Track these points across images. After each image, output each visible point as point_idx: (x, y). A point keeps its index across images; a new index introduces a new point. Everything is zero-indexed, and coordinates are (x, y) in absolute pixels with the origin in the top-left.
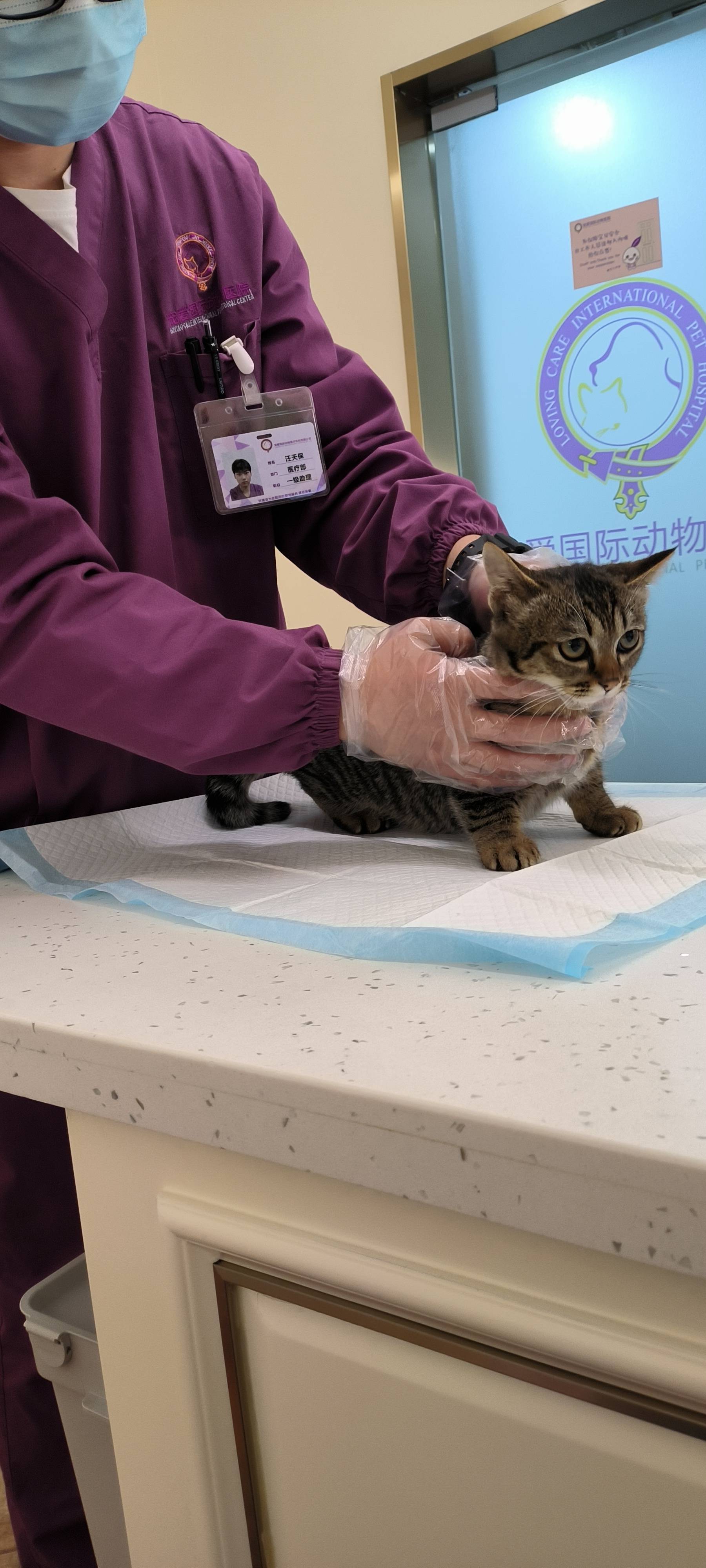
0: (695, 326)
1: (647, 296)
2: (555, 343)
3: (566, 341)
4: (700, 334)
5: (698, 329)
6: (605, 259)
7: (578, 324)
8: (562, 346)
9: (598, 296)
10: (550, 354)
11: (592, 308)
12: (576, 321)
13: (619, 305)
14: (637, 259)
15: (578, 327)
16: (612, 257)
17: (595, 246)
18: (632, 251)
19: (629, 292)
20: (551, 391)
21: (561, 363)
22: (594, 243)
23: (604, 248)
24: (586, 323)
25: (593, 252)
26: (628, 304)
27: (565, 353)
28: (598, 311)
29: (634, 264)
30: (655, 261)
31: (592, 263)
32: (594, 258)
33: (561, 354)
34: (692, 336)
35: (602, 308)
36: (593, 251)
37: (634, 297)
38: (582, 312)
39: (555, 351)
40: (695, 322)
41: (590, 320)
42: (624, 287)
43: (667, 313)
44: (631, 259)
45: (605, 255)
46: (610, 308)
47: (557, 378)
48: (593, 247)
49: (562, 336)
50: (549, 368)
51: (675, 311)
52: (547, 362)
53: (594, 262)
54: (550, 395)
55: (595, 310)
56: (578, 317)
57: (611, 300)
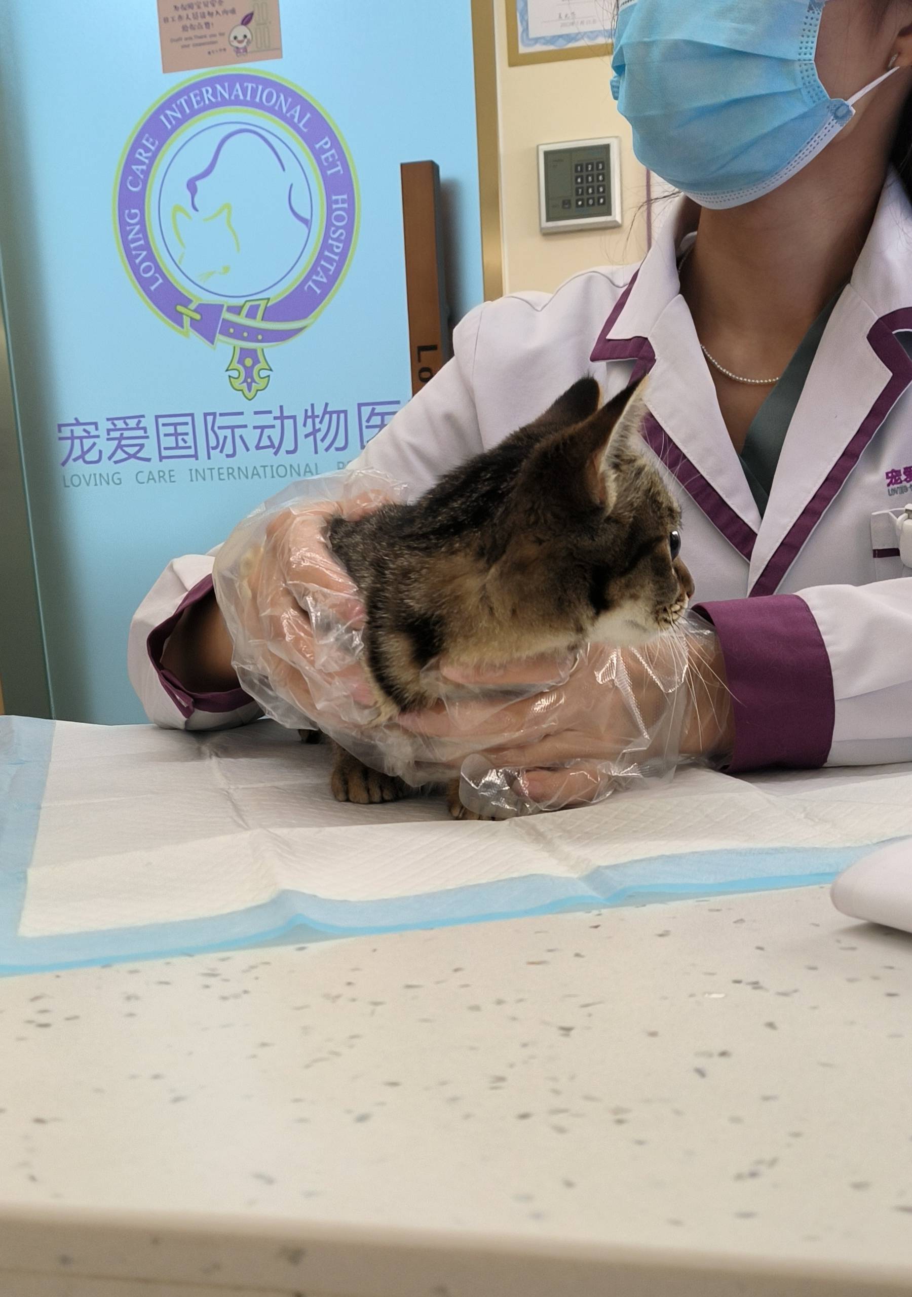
0: (326, 143)
1: (262, 95)
2: (137, 144)
3: (153, 144)
4: (333, 156)
5: (330, 149)
6: (205, 36)
7: (170, 123)
8: (147, 150)
9: (197, 86)
10: (131, 160)
11: (189, 102)
12: (166, 116)
13: (224, 103)
14: (249, 42)
15: (169, 126)
16: (214, 36)
17: (191, 16)
18: (241, 31)
19: (238, 86)
20: (133, 211)
21: (147, 173)
22: (190, 12)
23: (202, 21)
24: (179, 123)
25: (188, 25)
26: (237, 102)
27: (152, 159)
28: (196, 106)
29: (245, 49)
30: (273, 50)
31: (186, 39)
32: (191, 33)
33: (147, 161)
34: (323, 157)
35: (202, 104)
36: (188, 23)
37: (245, 95)
38: (174, 106)
39: (137, 156)
40: (327, 139)
41: (186, 118)
42: (232, 80)
43: (289, 121)
44: (240, 42)
45: (205, 32)
46: (212, 106)
47: (142, 194)
48: (188, 17)
49: (147, 135)
50: (130, 178)
51: (300, 120)
52: (127, 170)
53: (191, 38)
54: (132, 217)
55: (193, 106)
56: (169, 112)
57: (214, 94)
